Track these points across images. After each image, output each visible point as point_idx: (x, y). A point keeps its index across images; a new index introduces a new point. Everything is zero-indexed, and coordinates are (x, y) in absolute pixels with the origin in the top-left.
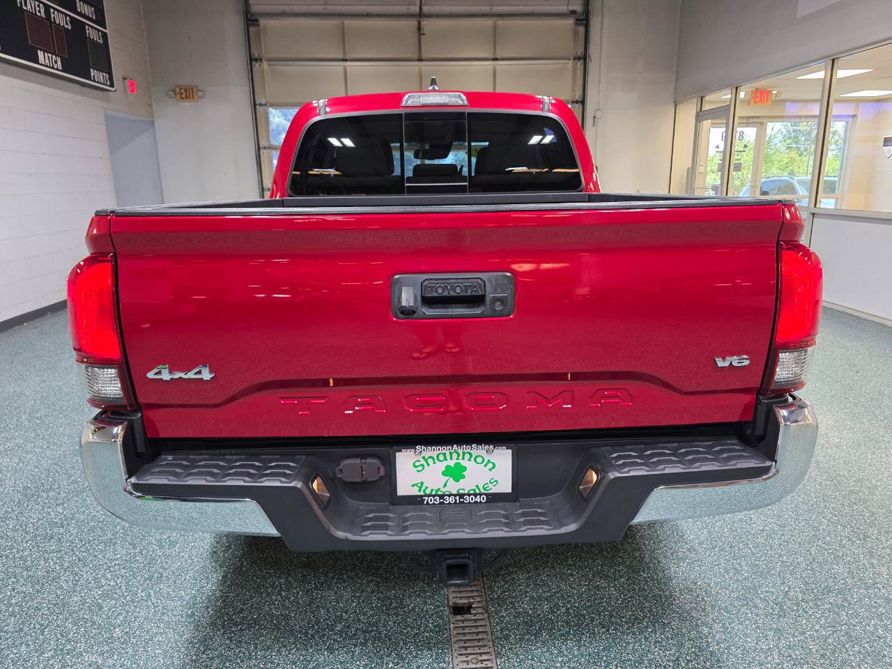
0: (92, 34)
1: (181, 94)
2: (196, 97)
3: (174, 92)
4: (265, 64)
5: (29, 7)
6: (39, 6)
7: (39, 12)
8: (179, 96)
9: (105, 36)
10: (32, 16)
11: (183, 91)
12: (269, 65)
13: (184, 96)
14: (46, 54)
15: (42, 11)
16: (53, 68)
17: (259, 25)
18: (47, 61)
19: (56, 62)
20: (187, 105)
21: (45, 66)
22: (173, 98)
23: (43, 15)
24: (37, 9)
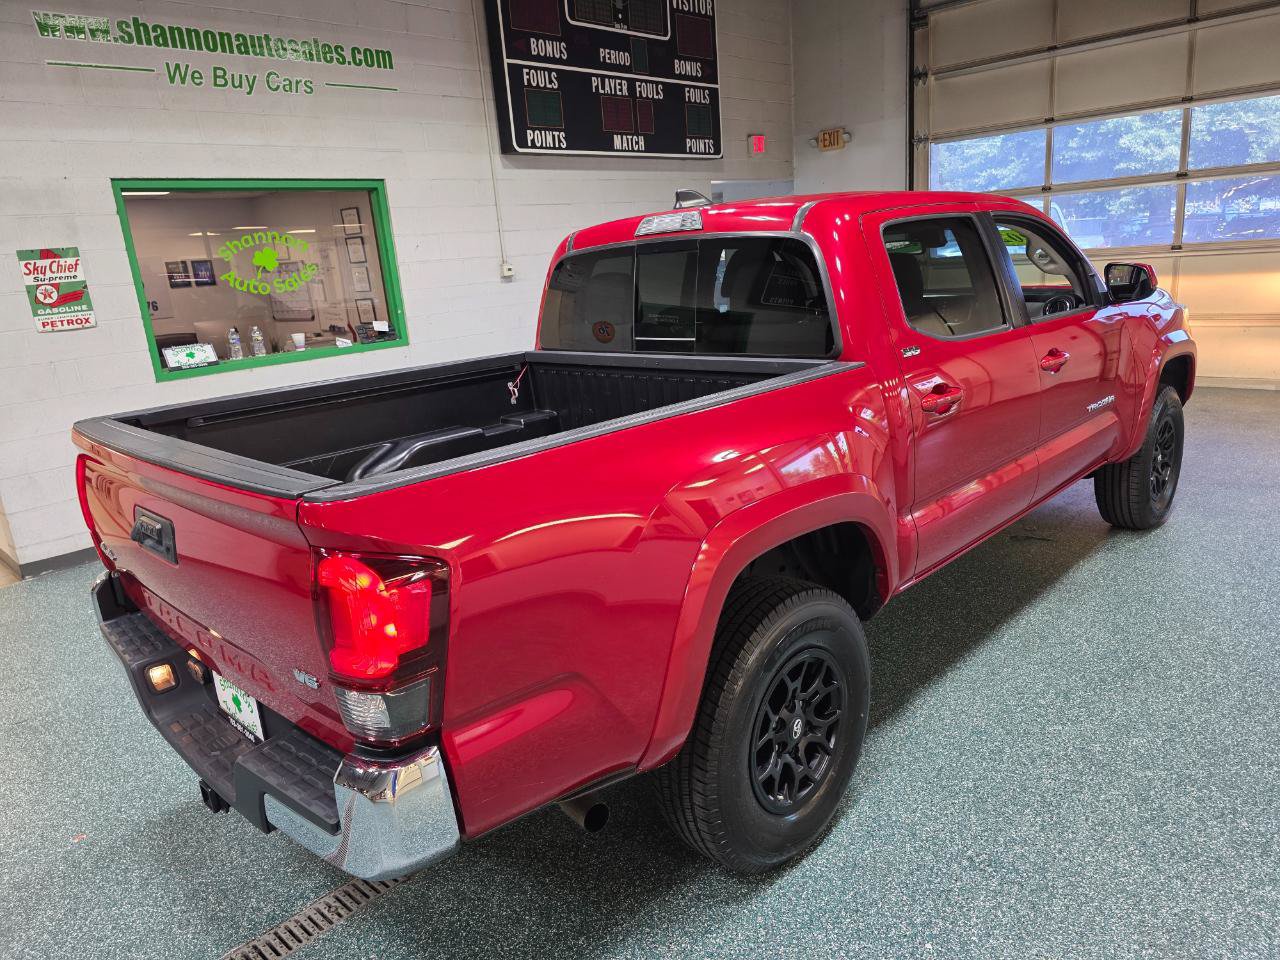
0: (694, 96)
1: (825, 140)
2: (840, 141)
3: (817, 139)
4: (932, 78)
5: (607, 88)
6: (620, 84)
7: (621, 90)
8: (821, 144)
9: (714, 94)
10: (612, 97)
11: (827, 136)
12: (936, 79)
13: (827, 143)
14: (624, 137)
15: (625, 88)
16: (633, 151)
17: (927, 24)
18: (625, 145)
19: (637, 143)
20: (831, 154)
21: (622, 151)
22: (814, 147)
23: (625, 92)
24: (618, 87)
